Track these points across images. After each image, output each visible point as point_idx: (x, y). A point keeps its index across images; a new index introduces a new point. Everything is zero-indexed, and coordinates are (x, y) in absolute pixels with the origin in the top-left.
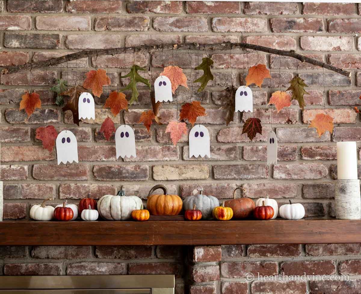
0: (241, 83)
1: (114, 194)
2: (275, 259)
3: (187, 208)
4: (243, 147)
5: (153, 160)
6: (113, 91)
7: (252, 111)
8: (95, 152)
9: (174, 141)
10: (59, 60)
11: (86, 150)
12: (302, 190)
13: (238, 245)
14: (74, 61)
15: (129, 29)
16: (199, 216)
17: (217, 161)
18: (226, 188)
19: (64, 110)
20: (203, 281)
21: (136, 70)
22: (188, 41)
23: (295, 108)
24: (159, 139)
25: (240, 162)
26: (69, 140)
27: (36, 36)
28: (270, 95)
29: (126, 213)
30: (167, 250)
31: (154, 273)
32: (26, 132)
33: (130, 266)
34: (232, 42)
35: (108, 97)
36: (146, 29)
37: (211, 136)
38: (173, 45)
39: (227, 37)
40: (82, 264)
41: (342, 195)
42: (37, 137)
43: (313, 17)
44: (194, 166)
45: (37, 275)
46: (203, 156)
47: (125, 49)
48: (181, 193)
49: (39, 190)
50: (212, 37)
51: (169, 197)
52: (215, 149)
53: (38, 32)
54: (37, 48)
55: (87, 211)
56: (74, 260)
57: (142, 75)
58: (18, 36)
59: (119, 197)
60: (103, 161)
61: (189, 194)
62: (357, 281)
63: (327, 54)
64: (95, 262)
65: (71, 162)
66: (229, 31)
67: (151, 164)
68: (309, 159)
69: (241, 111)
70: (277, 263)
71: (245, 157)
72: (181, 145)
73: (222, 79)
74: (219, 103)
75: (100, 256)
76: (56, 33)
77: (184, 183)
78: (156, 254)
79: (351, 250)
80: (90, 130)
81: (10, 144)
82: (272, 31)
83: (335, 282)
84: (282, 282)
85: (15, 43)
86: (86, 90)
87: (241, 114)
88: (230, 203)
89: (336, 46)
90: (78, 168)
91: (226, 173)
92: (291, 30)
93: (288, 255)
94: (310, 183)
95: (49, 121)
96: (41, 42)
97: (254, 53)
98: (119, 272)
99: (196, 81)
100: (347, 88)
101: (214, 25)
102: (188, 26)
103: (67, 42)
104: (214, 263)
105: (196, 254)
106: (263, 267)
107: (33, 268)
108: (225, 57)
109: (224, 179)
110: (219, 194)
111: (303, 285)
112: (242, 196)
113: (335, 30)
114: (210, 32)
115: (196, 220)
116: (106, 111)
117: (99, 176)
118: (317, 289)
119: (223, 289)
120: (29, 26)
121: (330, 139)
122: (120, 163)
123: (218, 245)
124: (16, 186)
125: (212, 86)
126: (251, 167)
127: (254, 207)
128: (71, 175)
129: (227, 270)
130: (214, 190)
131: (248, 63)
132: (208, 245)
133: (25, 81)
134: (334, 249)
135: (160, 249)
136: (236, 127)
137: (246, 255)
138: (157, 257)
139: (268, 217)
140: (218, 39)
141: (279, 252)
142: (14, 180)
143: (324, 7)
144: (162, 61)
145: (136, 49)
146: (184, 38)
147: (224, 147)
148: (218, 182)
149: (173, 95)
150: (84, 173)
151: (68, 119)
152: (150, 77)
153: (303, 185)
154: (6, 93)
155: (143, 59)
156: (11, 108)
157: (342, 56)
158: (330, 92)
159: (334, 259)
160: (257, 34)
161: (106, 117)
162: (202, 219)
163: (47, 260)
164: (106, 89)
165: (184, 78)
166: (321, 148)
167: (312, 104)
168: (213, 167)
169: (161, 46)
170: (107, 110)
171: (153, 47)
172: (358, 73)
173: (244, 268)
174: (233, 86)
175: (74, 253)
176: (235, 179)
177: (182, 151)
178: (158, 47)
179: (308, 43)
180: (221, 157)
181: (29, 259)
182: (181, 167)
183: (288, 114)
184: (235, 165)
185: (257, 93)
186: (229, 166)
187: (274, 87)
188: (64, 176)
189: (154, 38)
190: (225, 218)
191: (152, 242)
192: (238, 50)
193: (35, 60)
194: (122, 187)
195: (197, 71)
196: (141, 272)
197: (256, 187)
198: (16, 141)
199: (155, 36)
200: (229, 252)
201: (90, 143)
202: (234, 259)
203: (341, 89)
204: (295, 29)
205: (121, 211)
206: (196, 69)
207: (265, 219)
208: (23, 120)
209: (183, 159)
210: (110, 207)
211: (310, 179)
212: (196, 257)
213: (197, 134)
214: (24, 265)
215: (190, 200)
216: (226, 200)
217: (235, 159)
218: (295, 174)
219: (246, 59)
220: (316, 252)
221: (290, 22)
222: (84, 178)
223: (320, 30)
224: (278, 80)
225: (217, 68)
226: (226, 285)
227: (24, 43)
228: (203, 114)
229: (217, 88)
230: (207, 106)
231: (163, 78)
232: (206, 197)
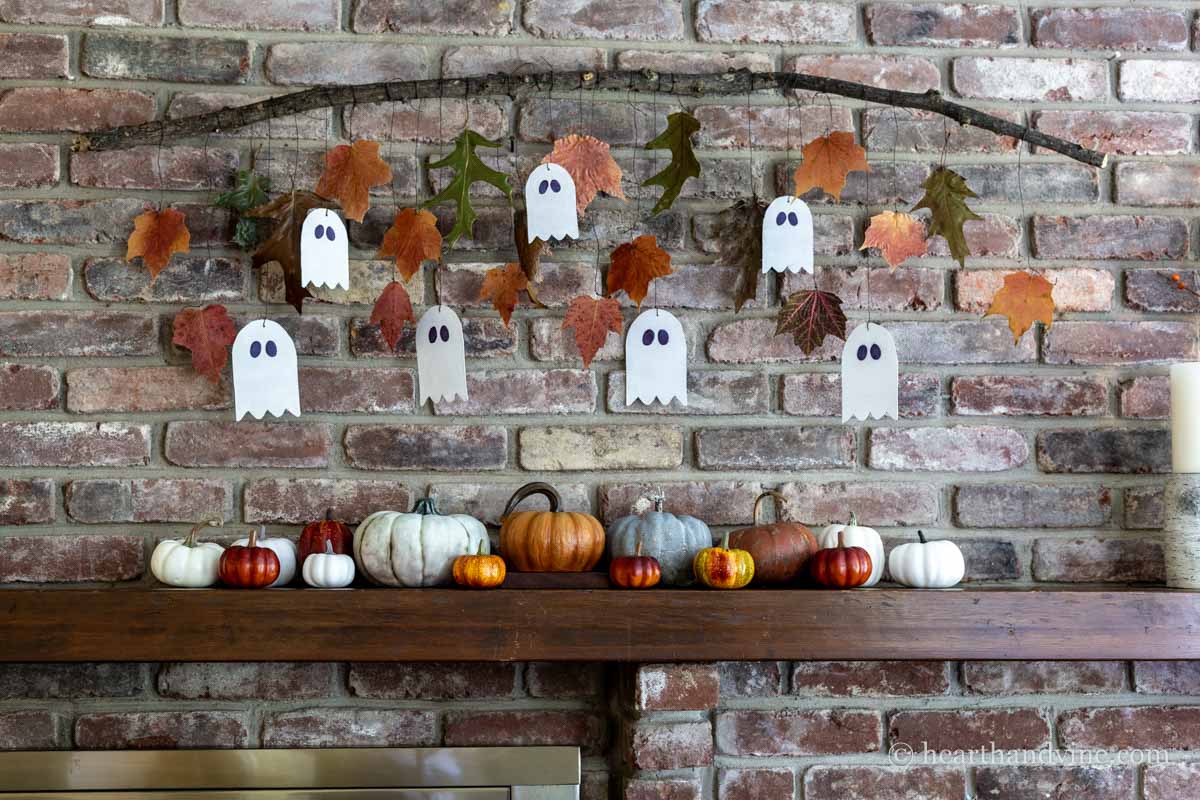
0: (779, 191)
1: (403, 509)
2: (873, 704)
3: (615, 553)
4: (782, 377)
5: (520, 410)
6: (402, 209)
7: (810, 270)
8: (350, 386)
9: (583, 356)
10: (244, 115)
11: (323, 380)
12: (954, 503)
13: (767, 662)
14: (288, 121)
15: (455, 31)
16: (653, 575)
17: (706, 415)
18: (732, 496)
19: (258, 263)
20: (662, 767)
21: (473, 145)
22: (625, 66)
23: (937, 264)
24: (538, 350)
25: (772, 420)
26: (271, 349)
27: (178, 45)
28: (863, 226)
29: (437, 566)
31: (519, 740)
32: (148, 327)
33: (450, 719)
34: (753, 69)
35: (390, 225)
36: (504, 31)
37: (689, 343)
38: (581, 73)
39: (739, 58)
40: (310, 713)
42: (177, 340)
44: (640, 430)
45: (175, 747)
46: (665, 401)
47: (440, 86)
48: (602, 508)
49: (184, 496)
50: (697, 56)
51: (564, 521)
52: (702, 382)
53: (185, 33)
54: (181, 81)
55: (321, 557)
56: (284, 704)
57: (490, 160)
58: (123, 44)
59: (417, 518)
60: (374, 413)
61: (626, 511)
62: (1115, 771)
63: (1029, 109)
64: (347, 708)
65: (278, 413)
66: (745, 40)
67: (516, 422)
68: (973, 412)
69: (780, 269)
70: (878, 714)
71: (789, 406)
72: (604, 369)
73: (722, 179)
74: (713, 246)
75: (361, 691)
76: (239, 36)
77: (611, 477)
78: (525, 685)
79: (1096, 680)
80: (337, 321)
81: (100, 362)
82: (871, 41)
83: (1050, 773)
84: (894, 770)
85: (115, 65)
86: (323, 202)
87: (778, 278)
88: (745, 537)
89: (1055, 87)
90: (299, 433)
91: (733, 451)
92: (924, 39)
93: (910, 693)
94: (977, 480)
95: (216, 294)
96: (194, 62)
97: (815, 102)
98: (418, 739)
99: (647, 183)
100: (1087, 209)
101: (701, 21)
102: (625, 23)
103: (270, 64)
104: (697, 715)
105: (643, 688)
106: (839, 724)
107: (163, 727)
108: (733, 115)
109: (725, 468)
110: (711, 513)
111: (956, 779)
112: (778, 516)
113: (1055, 39)
114: (690, 44)
115: (642, 587)
116: (383, 269)
117: (361, 458)
118: (995, 791)
119: (722, 790)
120: (158, 14)
121: (1034, 356)
122: (425, 420)
123: (711, 662)
124: (113, 486)
125: (694, 198)
126: (806, 433)
127: (815, 548)
128: (281, 454)
129: (733, 734)
130: (698, 501)
131: (800, 134)
132: (678, 662)
133: (146, 179)
134: (1045, 676)
135: (536, 670)
136: (762, 318)
137: (789, 690)
138: (529, 694)
139: (854, 581)
140: (712, 63)
141: (884, 682)
142: (109, 467)
144: (550, 123)
145: (473, 86)
146: (615, 58)
147: (728, 376)
148: (707, 476)
149: (580, 225)
150: (317, 449)
151: (272, 289)
152: (514, 169)
153: (957, 489)
154: (87, 210)
155: (494, 116)
156: (101, 252)
157: (1074, 113)
158: (1037, 219)
159: (1047, 705)
160: (826, 49)
161: (383, 284)
162: (662, 584)
163: (203, 704)
164: (384, 201)
165: (616, 172)
166: (1011, 383)
167: (984, 253)
168: (695, 435)
169: (547, 78)
170: (387, 264)
171: (521, 79)
172: (1121, 167)
173: (783, 727)
174: (755, 198)
175: (285, 683)
176: (757, 468)
177: (606, 387)
178: (536, 78)
179: (974, 78)
180: (717, 406)
181: (153, 702)
182: (601, 431)
183: (912, 281)
184: (758, 430)
185: (824, 221)
186: (741, 430)
187: (873, 203)
188: (259, 456)
189: (526, 57)
190: (732, 582)
191: (511, 651)
192: (771, 95)
193: (174, 116)
194: (428, 489)
195: (651, 153)
196: (481, 738)
197: (819, 492)
198: (117, 351)
199: (530, 51)
200: (740, 680)
201: (338, 360)
202: (754, 703)
203: (1070, 212)
204: (936, 37)
205: (424, 558)
206: (648, 147)
207: (848, 586)
208: (139, 290)
209: (607, 411)
210: (391, 546)
211: (977, 471)
212: (644, 697)
213: (648, 338)
214: (136, 716)
215: (627, 529)
216: (732, 530)
217: (759, 409)
218: (933, 456)
219: (794, 123)
220: (994, 683)
221: (923, 16)
222: (319, 462)
223: (1012, 40)
224: (886, 184)
225: (711, 147)
226: (731, 776)
227: (143, 65)
229: (709, 205)
230: (681, 256)
231: (550, 170)
232: (672, 519)
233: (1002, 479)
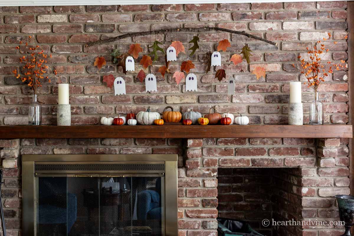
0: (215, 50)
1: (145, 111)
2: (233, 147)
3: (184, 118)
4: (215, 85)
5: (166, 92)
6: (144, 55)
7: (220, 65)
8: (135, 88)
9: (178, 82)
10: (115, 39)
11: (130, 88)
12: (249, 109)
13: (212, 138)
14: (124, 39)
15: (153, 21)
16: (190, 123)
17: (201, 93)
18: (206, 108)
19: (118, 66)
20: (192, 157)
21: (157, 44)
22: (185, 26)
23: (245, 64)
24: (169, 81)
25: (213, 94)
26: (121, 82)
27: (102, 26)
28: (231, 57)
29: (151, 121)
30: (174, 141)
31: (166, 153)
32: (98, 78)
33: (154, 149)
34: (210, 27)
35: (141, 58)
36: (162, 21)
37: (198, 79)
38: (177, 29)
39: (207, 24)
40: (129, 148)
41: (292, 111)
42: (104, 81)
43: (257, 11)
44: (189, 96)
45: (105, 154)
46: (193, 90)
47: (151, 32)
48: (181, 110)
49: (105, 109)
50: (199, 24)
51: (174, 113)
52: (200, 87)
53: (104, 23)
54: (103, 32)
55: (131, 120)
56: (124, 146)
57: (160, 46)
58: (92, 26)
59: (147, 113)
60: (139, 93)
61: (186, 111)
62: (279, 159)
63: (264, 32)
64: (135, 147)
65: (122, 94)
66: (208, 21)
67: (165, 95)
68: (253, 92)
69: (215, 65)
70: (234, 149)
71: (217, 91)
72: (182, 84)
73: (204, 48)
74: (202, 61)
75: (138, 144)
76: (113, 23)
77: (183, 105)
78: (167, 143)
79: (276, 142)
80: (132, 77)
81: (90, 85)
82: (233, 20)
83: (266, 160)
84: (236, 159)
85: (91, 30)
86: (130, 55)
87: (215, 67)
88: (207, 116)
89: (270, 28)
90: (126, 97)
91: (206, 100)
92: (244, 19)
93: (239, 145)
94: (254, 105)
95: (110, 72)
96: (105, 29)
97: (222, 33)
98: (148, 153)
99: (189, 49)
100: (276, 52)
101: (200, 17)
102: (185, 18)
103: (119, 29)
104: (199, 148)
105: (189, 143)
106: (226, 150)
107: (103, 150)
108: (206, 35)
109: (204, 103)
110: (202, 111)
111: (248, 161)
112: (215, 112)
113: (270, 18)
114: (198, 22)
115: (189, 125)
116: (140, 67)
117: (137, 102)
118: (256, 163)
119: (204, 162)
120: (98, 20)
121: (265, 81)
122: (148, 94)
123: (201, 138)
124: (93, 107)
126: (220, 96)
127: (221, 118)
128: (123, 101)
129: (206, 152)
130: (199, 109)
131: (219, 38)
132: (195, 138)
133: (97, 50)
134: (266, 141)
135: (170, 140)
136: (212, 74)
137: (217, 144)
138: (168, 145)
139: (228, 123)
140: (202, 25)
141: (235, 143)
142: (92, 104)
143: (263, 5)
144: (171, 38)
145: (157, 32)
146: (184, 25)
147: (205, 85)
148: (201, 104)
149: (177, 57)
150: (129, 100)
151: (120, 71)
152: (164, 47)
153: (249, 106)
154: (87, 57)
155: (160, 37)
156: (89, 65)
157: (273, 34)
158: (266, 54)
159: (266, 147)
160: (225, 22)
161: (140, 69)
162: (192, 124)
163: (109, 146)
164: (141, 54)
165: (183, 47)
166: (260, 86)
167: (255, 61)
168: (199, 97)
169: (170, 30)
170: (141, 66)
171: (166, 31)
172: (282, 43)
173: (215, 151)
174: (210, 52)
175: (124, 143)
176: (211, 103)
177: (182, 88)
178: (168, 30)
179: (254, 27)
180: (203, 91)
181: (100, 146)
182: (181, 96)
183: (241, 67)
184: (211, 95)
185: (224, 55)
186: (208, 96)
187: (233, 52)
188: (119, 101)
189: (167, 26)
190: (204, 124)
191: (165, 136)
192: (214, 31)
193: (102, 39)
194: (149, 107)
195: (190, 43)
196: (160, 153)
197: (222, 107)
198: (93, 83)
199: (167, 24)
200: (207, 142)
201: (132, 84)
202: (210, 146)
203: (272, 52)
204: (246, 19)
205: (149, 120)
206: (190, 42)
207: (226, 125)
208: (96, 72)
209: (182, 92)
210: (143, 118)
211: (253, 103)
212: (189, 145)
213: (190, 79)
214: (98, 148)
215: (186, 114)
216: (205, 114)
217: (211, 92)
218: (244, 100)
219: (218, 36)
220: (256, 143)
221: (243, 15)
222: (129, 102)
223: (261, 19)
224: (235, 48)
225: (202, 42)
226: (206, 160)
227: (96, 30)
228: (193, 67)
229: (201, 53)
230: (196, 63)
231: (171, 48)
232: (194, 112)
233: (258, 104)
